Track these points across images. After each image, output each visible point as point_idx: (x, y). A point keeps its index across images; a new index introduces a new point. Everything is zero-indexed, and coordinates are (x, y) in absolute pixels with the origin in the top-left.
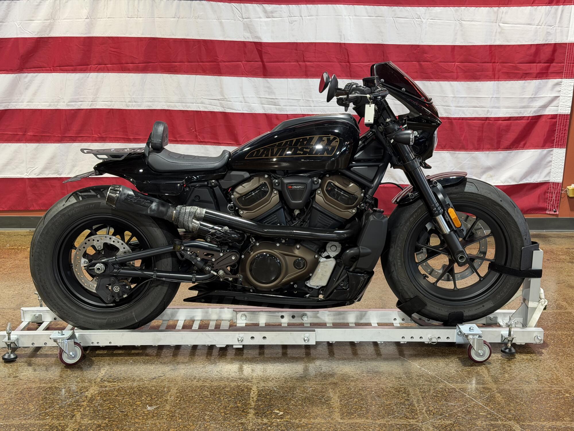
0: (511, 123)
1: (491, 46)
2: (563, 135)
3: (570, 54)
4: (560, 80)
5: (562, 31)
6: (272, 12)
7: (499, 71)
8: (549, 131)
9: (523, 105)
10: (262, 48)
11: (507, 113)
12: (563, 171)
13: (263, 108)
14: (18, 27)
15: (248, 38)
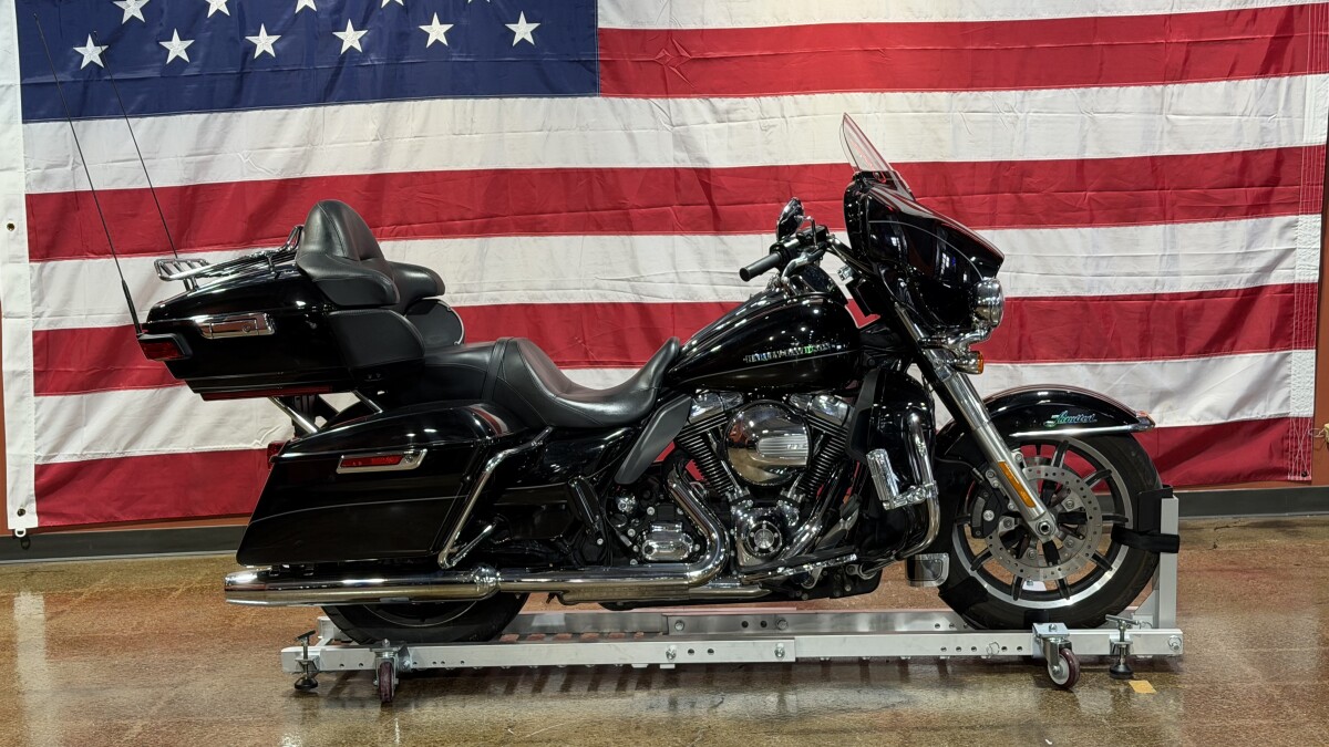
0: (1203, 304)
1: (1153, 159)
2: (1308, 323)
3: (1310, 167)
4: (1295, 217)
5: (1290, 125)
6: (728, 112)
7: (1173, 205)
8: (1278, 317)
9: (1226, 267)
10: (709, 179)
11: (1193, 284)
12: (1313, 394)
13: (715, 290)
14: (245, 161)
15: (684, 161)
